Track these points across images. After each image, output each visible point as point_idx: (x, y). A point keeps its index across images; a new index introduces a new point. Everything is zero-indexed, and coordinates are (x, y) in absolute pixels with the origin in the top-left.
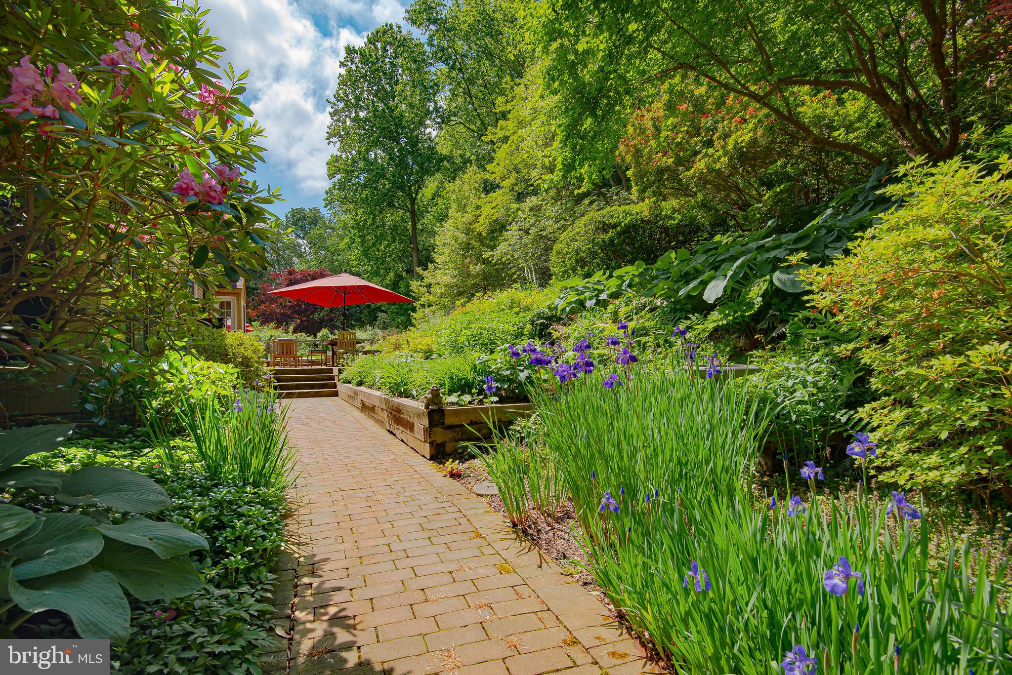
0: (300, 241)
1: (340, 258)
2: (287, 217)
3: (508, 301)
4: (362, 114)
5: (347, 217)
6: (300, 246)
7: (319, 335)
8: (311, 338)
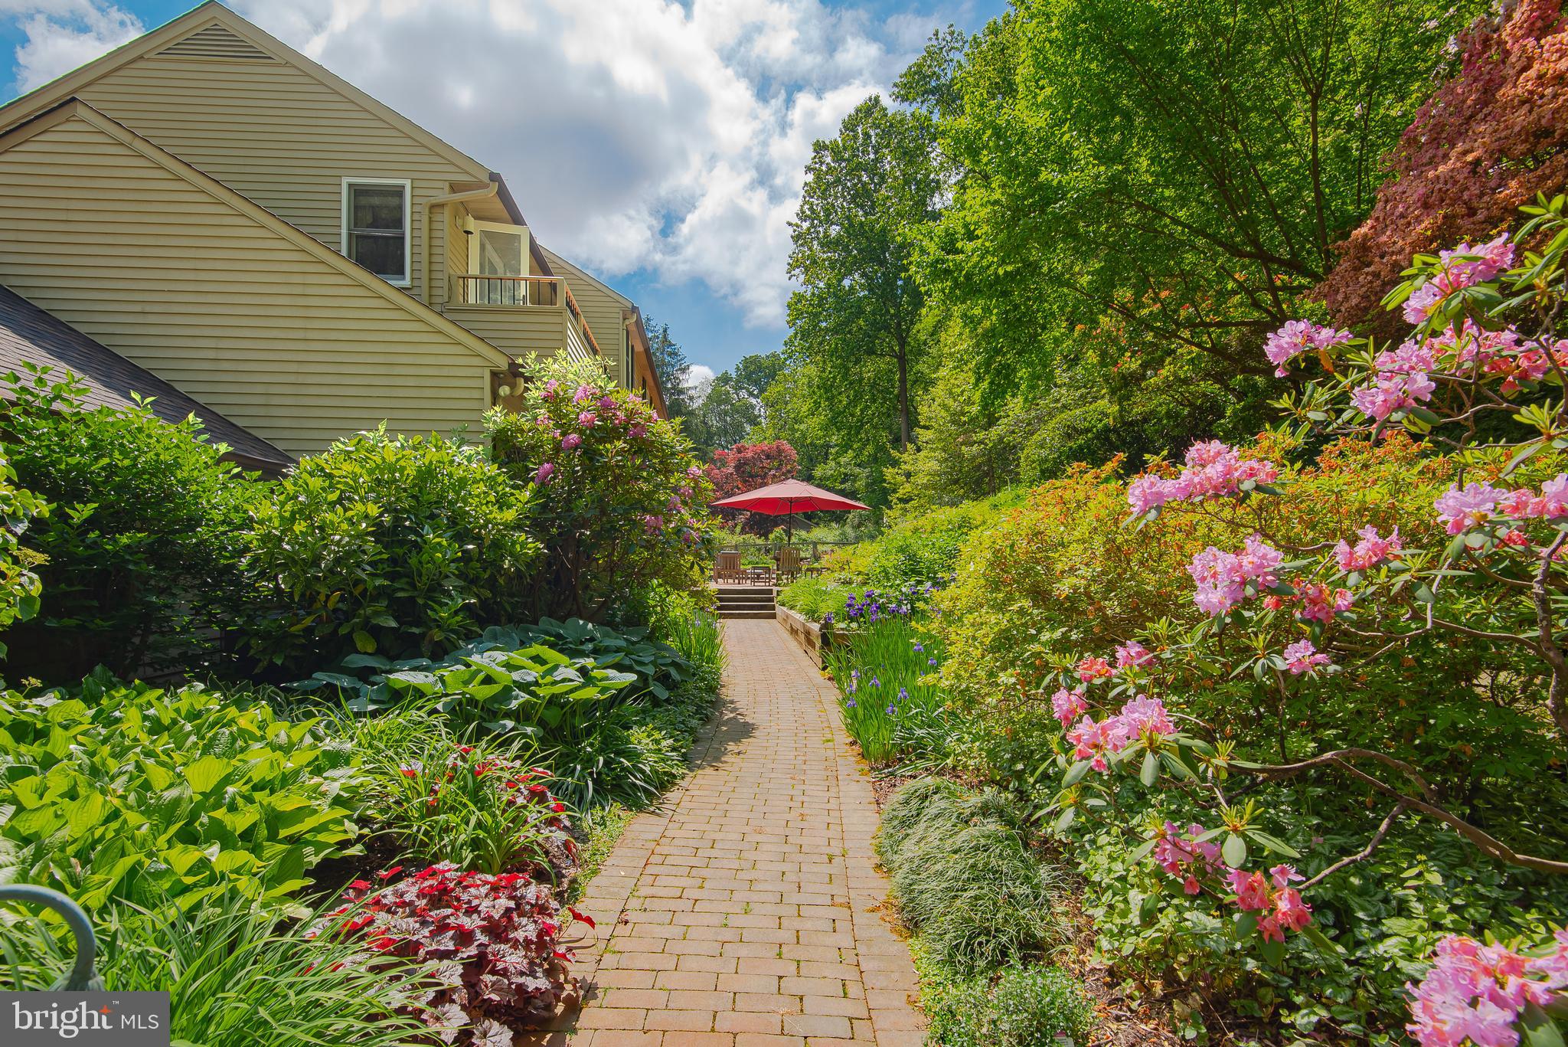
0: (753, 401)
1: (802, 427)
2: (738, 369)
3: (956, 520)
4: (834, 230)
5: (812, 370)
6: (753, 407)
7: (771, 536)
8: (761, 541)
